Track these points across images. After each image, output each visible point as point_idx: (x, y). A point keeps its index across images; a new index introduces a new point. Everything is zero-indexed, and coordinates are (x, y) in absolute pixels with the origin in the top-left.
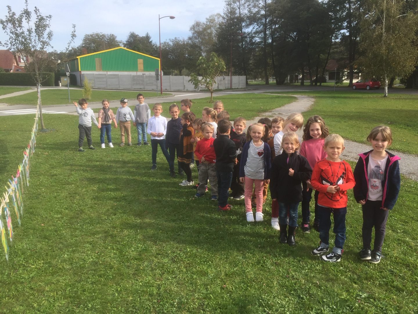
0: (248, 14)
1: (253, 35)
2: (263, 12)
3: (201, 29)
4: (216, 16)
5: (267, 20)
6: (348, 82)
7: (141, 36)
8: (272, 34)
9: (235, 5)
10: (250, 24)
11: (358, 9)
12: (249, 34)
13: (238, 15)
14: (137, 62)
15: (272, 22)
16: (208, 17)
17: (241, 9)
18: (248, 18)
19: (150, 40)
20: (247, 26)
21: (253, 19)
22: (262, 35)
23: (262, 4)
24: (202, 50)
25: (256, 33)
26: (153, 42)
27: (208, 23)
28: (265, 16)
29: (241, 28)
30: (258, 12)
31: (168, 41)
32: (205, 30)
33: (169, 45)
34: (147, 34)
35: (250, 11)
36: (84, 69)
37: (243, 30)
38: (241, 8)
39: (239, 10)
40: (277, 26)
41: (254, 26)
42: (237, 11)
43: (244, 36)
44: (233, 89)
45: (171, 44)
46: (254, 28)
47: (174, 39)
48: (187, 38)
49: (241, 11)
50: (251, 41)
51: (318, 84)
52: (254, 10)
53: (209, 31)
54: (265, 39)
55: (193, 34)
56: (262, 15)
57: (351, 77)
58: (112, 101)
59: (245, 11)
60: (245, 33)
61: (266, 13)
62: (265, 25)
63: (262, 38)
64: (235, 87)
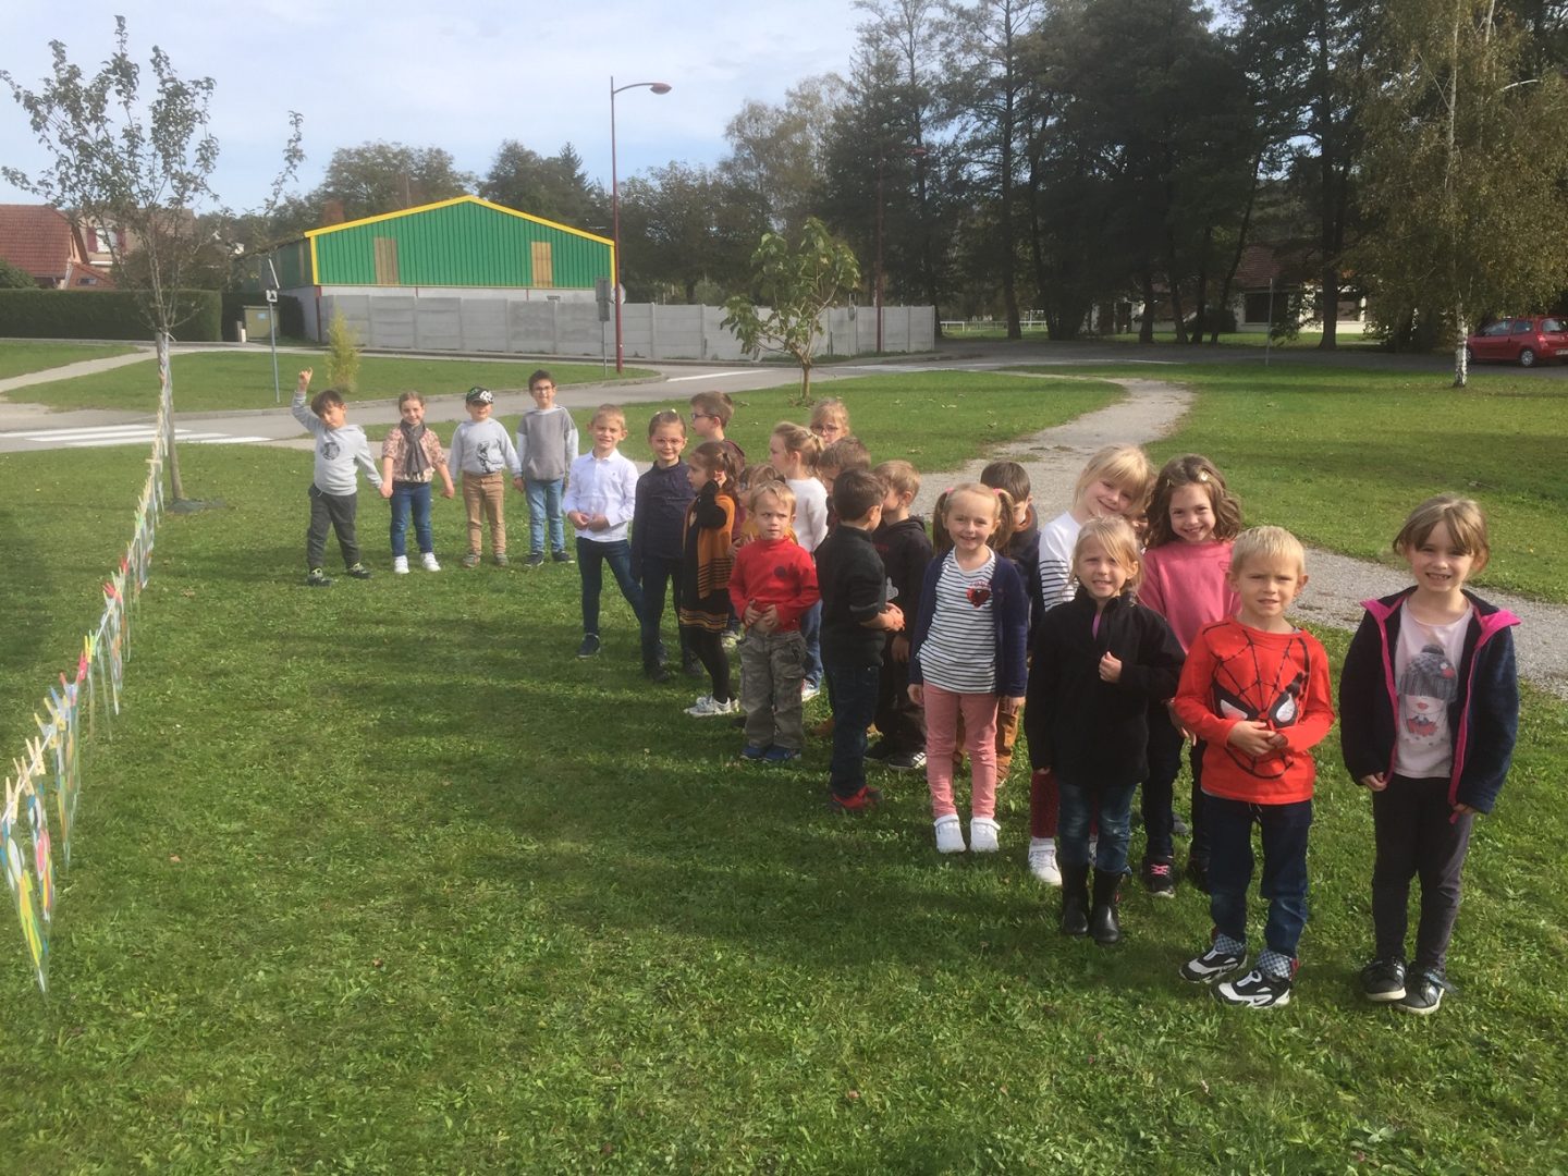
0: (944, 78)
1: (964, 155)
2: (999, 70)
3: (767, 133)
4: (823, 82)
5: (1015, 99)
6: (1318, 329)
7: (545, 158)
8: (1034, 151)
9: (897, 41)
10: (951, 115)
11: (1353, 59)
12: (945, 151)
13: (904, 79)
14: (527, 250)
15: (1033, 108)
16: (794, 88)
17: (919, 57)
18: (944, 90)
19: (579, 172)
20: (942, 120)
21: (961, 94)
22: (993, 154)
23: (997, 38)
24: (768, 209)
25: (973, 145)
26: (590, 180)
27: (795, 111)
28: (1006, 84)
29: (916, 129)
30: (981, 69)
31: (643, 175)
32: (782, 133)
33: (646, 190)
34: (568, 149)
35: (949, 66)
36: (331, 279)
37: (926, 137)
38: (916, 54)
39: (908, 60)
40: (1050, 122)
41: (964, 121)
42: (903, 66)
43: (926, 159)
44: (886, 354)
45: (656, 185)
46: (964, 129)
47: (666, 166)
48: (716, 165)
49: (917, 63)
50: (953, 175)
51: (1207, 338)
52: (968, 62)
53: (797, 138)
54: (1005, 168)
55: (739, 148)
56: (994, 81)
57: (1329, 311)
58: (435, 397)
59: (931, 67)
60: (930, 146)
61: (1009, 71)
62: (1006, 117)
63: (993, 166)
64: (893, 349)
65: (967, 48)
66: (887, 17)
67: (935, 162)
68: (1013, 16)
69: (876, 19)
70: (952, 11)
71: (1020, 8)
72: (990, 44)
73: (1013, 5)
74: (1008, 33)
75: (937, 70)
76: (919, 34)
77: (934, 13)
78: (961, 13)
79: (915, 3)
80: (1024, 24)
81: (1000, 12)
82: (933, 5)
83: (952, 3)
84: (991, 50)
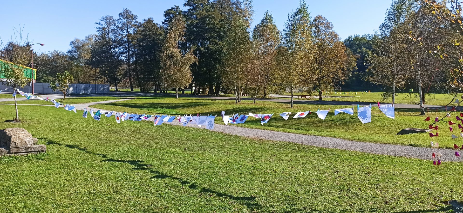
0: (115, 39)
2: (126, 39)
3: (80, 45)
13: (107, 39)
18: (115, 42)
20: (115, 47)
22: (126, 55)
23: (126, 33)
25: (122, 53)
27: (87, 41)
29: (110, 48)
30: (122, 39)
32: (83, 45)
33: (48, 56)
38: (110, 34)
42: (107, 36)
45: (50, 55)
47: (53, 51)
48: (66, 52)
49: (110, 36)
50: (117, 58)
52: (119, 37)
55: (73, 48)
56: (125, 41)
63: (126, 57)
64: (100, 92)
65: (119, 34)
66: (103, 26)
67: (113, 55)
68: (128, 29)
69: (100, 26)
70: (116, 26)
71: (130, 28)
72: (124, 34)
73: (128, 27)
74: (128, 32)
75: (113, 37)
76: (110, 30)
77: (113, 27)
78: (118, 27)
79: (109, 24)
80: (131, 31)
81: (126, 28)
82: (113, 25)
83: (117, 25)
84: (124, 35)
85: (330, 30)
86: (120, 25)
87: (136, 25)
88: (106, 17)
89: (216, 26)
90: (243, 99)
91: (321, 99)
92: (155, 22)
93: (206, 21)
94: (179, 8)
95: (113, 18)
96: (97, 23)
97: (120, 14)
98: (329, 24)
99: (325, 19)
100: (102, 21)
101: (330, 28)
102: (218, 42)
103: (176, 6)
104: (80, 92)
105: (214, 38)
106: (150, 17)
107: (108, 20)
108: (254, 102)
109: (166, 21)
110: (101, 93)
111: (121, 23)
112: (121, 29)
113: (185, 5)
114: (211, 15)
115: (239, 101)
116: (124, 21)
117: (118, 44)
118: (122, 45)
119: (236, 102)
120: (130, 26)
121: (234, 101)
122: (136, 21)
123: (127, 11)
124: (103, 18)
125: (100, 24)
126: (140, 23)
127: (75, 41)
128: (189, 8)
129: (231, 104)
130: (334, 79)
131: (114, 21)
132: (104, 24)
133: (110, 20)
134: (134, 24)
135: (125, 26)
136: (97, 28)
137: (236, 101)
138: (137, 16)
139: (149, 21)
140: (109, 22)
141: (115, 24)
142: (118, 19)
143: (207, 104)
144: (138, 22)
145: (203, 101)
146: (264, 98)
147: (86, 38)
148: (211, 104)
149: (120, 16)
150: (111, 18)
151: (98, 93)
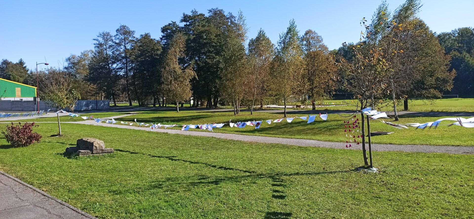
1: (117, 70)
2: (123, 55)
3: (76, 61)
4: (89, 51)
7: (15, 63)
12: (114, 69)
13: (105, 55)
14: (15, 90)
17: (108, 51)
18: (113, 57)
19: (24, 66)
20: (113, 63)
23: (123, 48)
25: (119, 68)
27: (83, 57)
29: (108, 64)
30: (120, 54)
32: (79, 62)
42: (105, 52)
46: (117, 65)
48: (63, 68)
50: (116, 74)
52: (117, 53)
60: (111, 68)
63: (124, 72)
64: (100, 108)
65: (117, 50)
66: (100, 42)
67: (111, 71)
69: (98, 43)
71: (127, 44)
72: (122, 49)
73: (126, 43)
74: (126, 48)
75: (111, 54)
76: (108, 46)
77: (110, 43)
78: (116, 43)
79: (106, 40)
80: (129, 46)
81: (123, 44)
82: (110, 41)
83: (114, 41)
84: (122, 51)
85: (320, 44)
86: (117, 41)
87: (133, 41)
88: (103, 33)
89: (212, 41)
90: (241, 111)
91: (314, 108)
92: (152, 37)
93: (203, 37)
94: (176, 24)
95: (110, 34)
96: (94, 40)
97: (117, 30)
98: (319, 38)
99: (315, 33)
100: (100, 37)
101: (320, 41)
102: (215, 56)
103: (173, 22)
104: (82, 109)
105: (211, 53)
106: (147, 33)
107: (106, 36)
108: (252, 114)
109: (163, 37)
110: (102, 109)
111: (118, 39)
112: (119, 44)
113: (182, 21)
114: (208, 30)
115: (237, 113)
116: (122, 37)
117: (116, 59)
118: (120, 60)
119: (235, 114)
120: (127, 41)
121: (233, 113)
122: (133, 37)
123: (124, 27)
124: (101, 35)
125: (97, 40)
126: (137, 39)
127: (71, 57)
128: (185, 23)
129: (230, 116)
130: (326, 89)
131: (111, 37)
132: (101, 40)
133: (107, 36)
134: (131, 39)
135: (123, 42)
136: (94, 44)
137: (235, 112)
138: (134, 31)
139: (146, 37)
140: (107, 38)
141: (112, 41)
142: (115, 35)
143: (208, 117)
144: (134, 37)
145: (204, 114)
146: (261, 109)
147: (82, 53)
148: (212, 116)
149: (117, 33)
150: (108, 34)
151: (99, 109)
